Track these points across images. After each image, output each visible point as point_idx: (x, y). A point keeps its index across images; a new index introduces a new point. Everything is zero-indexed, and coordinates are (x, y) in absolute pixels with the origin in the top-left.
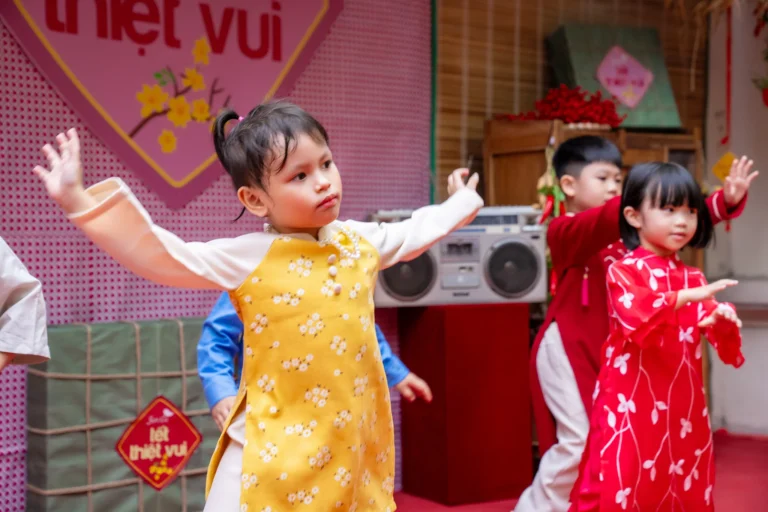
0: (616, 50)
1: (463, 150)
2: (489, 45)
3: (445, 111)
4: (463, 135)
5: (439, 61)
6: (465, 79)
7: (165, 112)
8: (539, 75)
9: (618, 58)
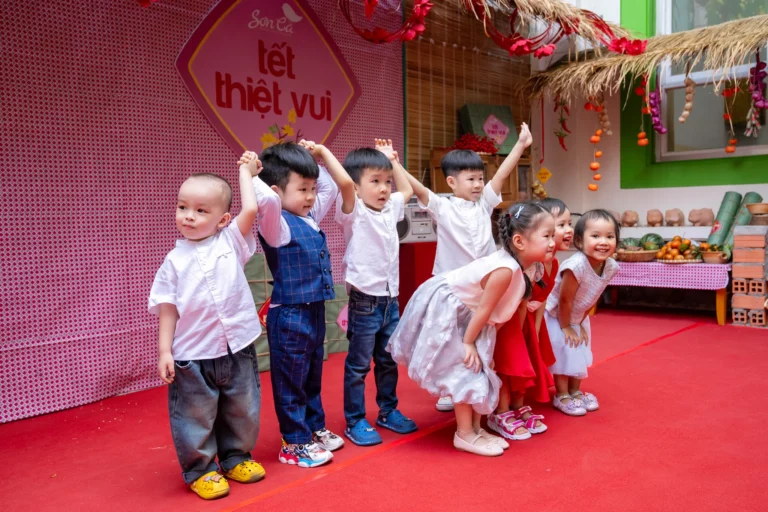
0: (492, 117)
1: (420, 166)
2: (431, 113)
3: (411, 146)
4: (420, 158)
5: (408, 121)
6: (420, 130)
8: (455, 128)
9: (493, 120)
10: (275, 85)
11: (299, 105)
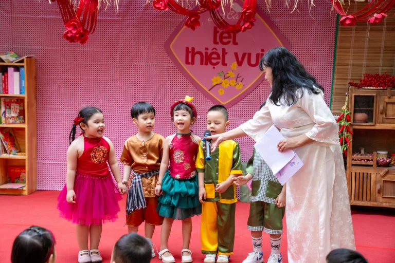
2: (365, 54)
7: (221, 84)
10: (224, 50)
11: (240, 60)
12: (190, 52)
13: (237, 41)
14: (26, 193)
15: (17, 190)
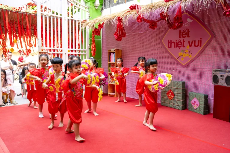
7: (182, 56)
11: (190, 44)
12: (170, 42)
13: (189, 36)
14: (115, 96)
15: (113, 95)
